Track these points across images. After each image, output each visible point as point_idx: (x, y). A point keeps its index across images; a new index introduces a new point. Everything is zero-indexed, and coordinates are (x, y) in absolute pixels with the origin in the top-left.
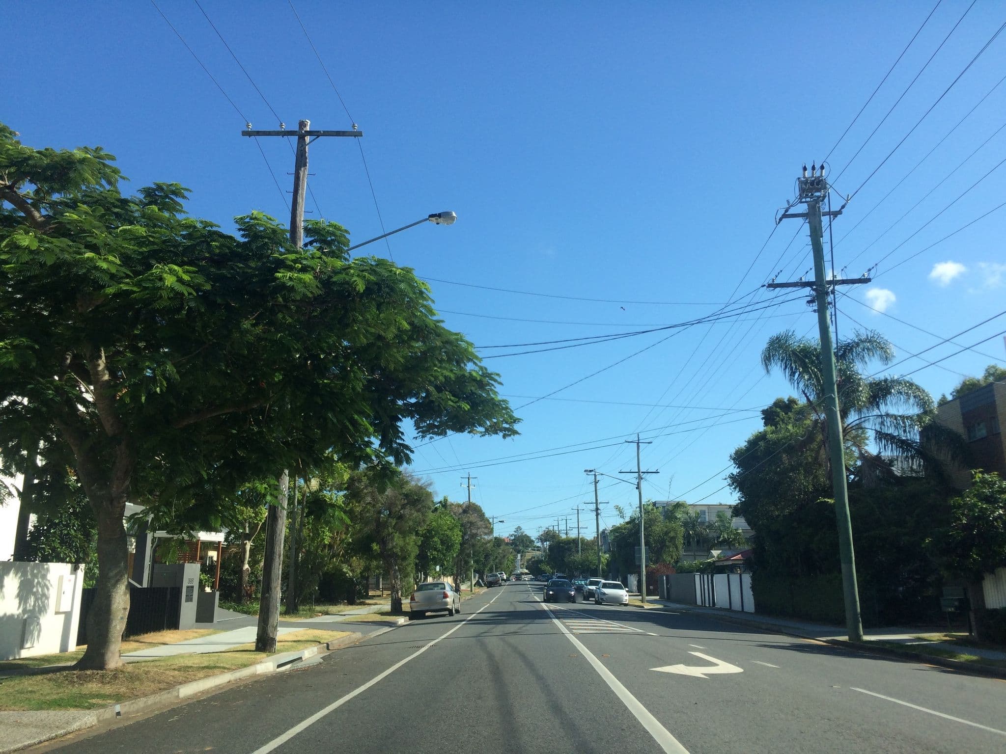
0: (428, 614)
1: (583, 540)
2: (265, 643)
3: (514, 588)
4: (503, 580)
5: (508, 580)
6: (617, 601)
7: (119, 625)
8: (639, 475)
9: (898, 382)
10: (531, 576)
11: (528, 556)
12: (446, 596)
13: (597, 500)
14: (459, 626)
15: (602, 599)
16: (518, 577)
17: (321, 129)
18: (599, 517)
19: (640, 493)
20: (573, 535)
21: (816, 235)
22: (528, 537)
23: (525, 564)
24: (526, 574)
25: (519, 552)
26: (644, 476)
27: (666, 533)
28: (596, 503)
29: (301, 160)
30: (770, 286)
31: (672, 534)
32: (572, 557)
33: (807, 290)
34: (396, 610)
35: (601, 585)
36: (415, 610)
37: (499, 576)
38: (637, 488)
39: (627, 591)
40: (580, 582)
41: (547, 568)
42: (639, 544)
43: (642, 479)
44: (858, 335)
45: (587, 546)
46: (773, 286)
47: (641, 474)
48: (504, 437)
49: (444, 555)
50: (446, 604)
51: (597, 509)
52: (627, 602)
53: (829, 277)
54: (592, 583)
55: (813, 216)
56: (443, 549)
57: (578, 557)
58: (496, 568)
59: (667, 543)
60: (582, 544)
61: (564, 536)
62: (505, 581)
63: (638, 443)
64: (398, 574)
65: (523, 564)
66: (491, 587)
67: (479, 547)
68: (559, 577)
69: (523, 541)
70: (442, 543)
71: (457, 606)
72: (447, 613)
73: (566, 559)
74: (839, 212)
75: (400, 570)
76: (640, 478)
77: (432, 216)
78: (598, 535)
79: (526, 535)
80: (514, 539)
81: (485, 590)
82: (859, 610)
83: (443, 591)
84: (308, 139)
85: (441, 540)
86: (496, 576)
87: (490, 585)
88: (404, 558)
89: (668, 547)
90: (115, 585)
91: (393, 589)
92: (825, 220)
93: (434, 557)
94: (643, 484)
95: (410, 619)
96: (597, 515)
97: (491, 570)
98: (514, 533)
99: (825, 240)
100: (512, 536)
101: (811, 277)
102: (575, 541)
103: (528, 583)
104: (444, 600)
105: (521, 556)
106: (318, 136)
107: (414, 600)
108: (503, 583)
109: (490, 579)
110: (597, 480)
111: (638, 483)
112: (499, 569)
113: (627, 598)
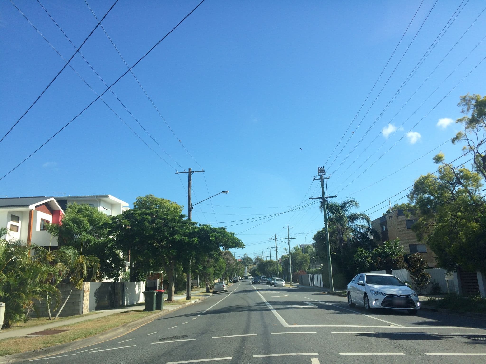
0: (217, 292)
1: (273, 261)
2: (188, 298)
3: (245, 283)
4: (240, 279)
5: (242, 279)
6: (281, 286)
7: (173, 293)
8: (289, 240)
9: (360, 214)
10: (252, 277)
11: (250, 267)
12: (224, 286)
13: (276, 246)
14: (229, 295)
15: (276, 285)
16: (246, 278)
17: (194, 171)
18: (277, 253)
19: (289, 246)
20: (268, 259)
21: (322, 185)
22: (250, 258)
23: (249, 271)
24: (250, 276)
25: (246, 266)
26: (290, 240)
27: (303, 258)
28: (276, 247)
29: (190, 179)
30: (311, 198)
31: (305, 259)
32: (268, 269)
33: (320, 200)
34: (208, 291)
35: (276, 280)
36: (214, 291)
37: (238, 278)
38: (288, 244)
39: (285, 282)
40: (270, 279)
41: (259, 273)
42: (289, 265)
43: (290, 241)
44: (348, 199)
45: (274, 263)
46: (312, 199)
47: (289, 239)
48: (242, 248)
49: (220, 272)
50: (224, 289)
51: (277, 250)
52: (285, 286)
53: (326, 196)
54: (273, 280)
55: (322, 179)
56: (219, 270)
57: (271, 268)
58: (236, 274)
59: (303, 263)
60: (272, 263)
61: (265, 259)
62: (240, 280)
63: (288, 228)
64: (208, 280)
65: (248, 271)
66: (235, 283)
67: (231, 268)
68: (263, 277)
69: (248, 260)
70: (219, 268)
71: (227, 289)
72: (224, 291)
73: (266, 270)
74: (329, 178)
75: (208, 279)
76: (289, 241)
77: (222, 192)
78: (277, 260)
79: (249, 257)
80: (244, 260)
81: (232, 284)
82: (333, 284)
83: (223, 285)
84: (191, 173)
85: (219, 267)
86: (237, 278)
87: (234, 282)
88: (210, 275)
89: (304, 264)
90: (172, 285)
91: (207, 285)
92: (325, 180)
93: (217, 273)
94: (290, 243)
95: (213, 294)
96: (277, 252)
97: (234, 276)
98: (243, 257)
99: (325, 186)
100: (242, 258)
101: (321, 196)
102: (269, 262)
103: (250, 280)
104: (223, 287)
105: (247, 268)
106: (194, 172)
107: (214, 288)
108: (240, 281)
109: (234, 279)
110: (276, 238)
111: (288, 242)
112: (237, 275)
113: (285, 284)
